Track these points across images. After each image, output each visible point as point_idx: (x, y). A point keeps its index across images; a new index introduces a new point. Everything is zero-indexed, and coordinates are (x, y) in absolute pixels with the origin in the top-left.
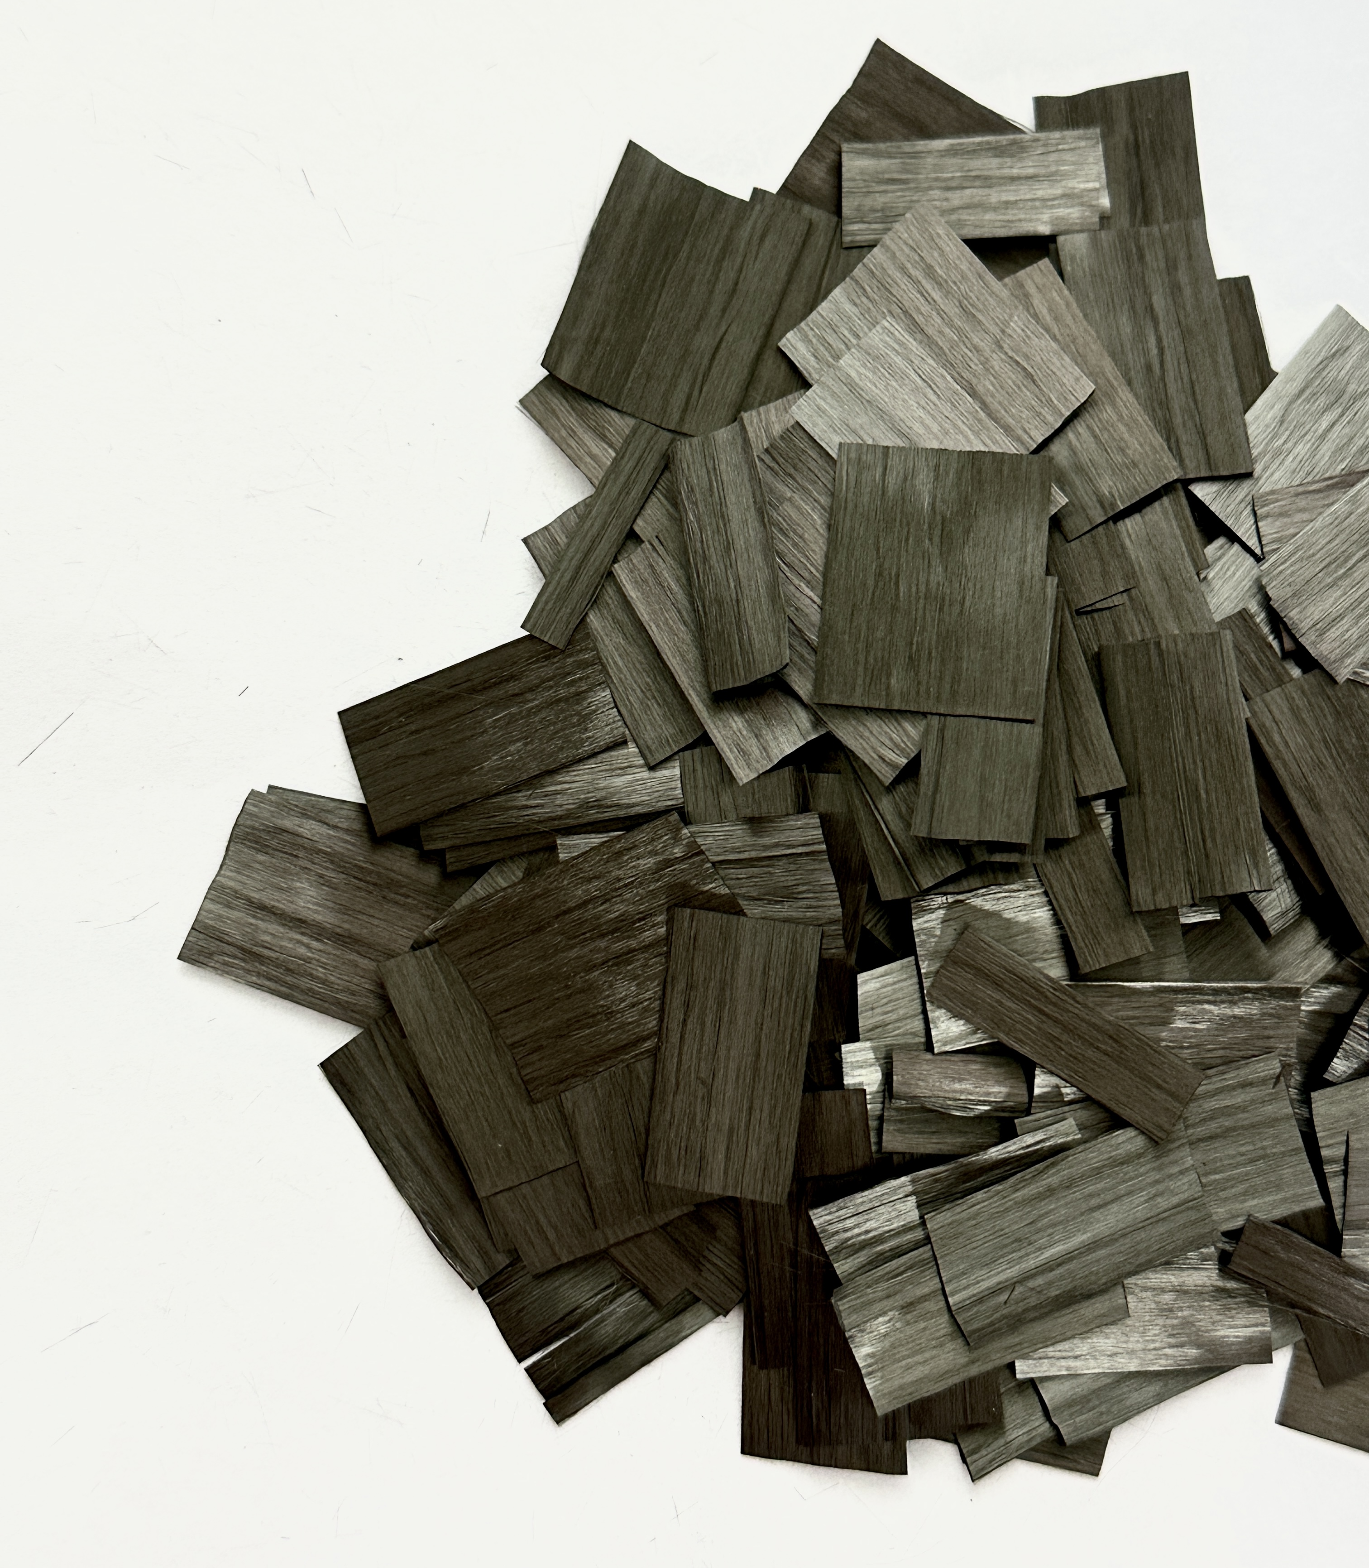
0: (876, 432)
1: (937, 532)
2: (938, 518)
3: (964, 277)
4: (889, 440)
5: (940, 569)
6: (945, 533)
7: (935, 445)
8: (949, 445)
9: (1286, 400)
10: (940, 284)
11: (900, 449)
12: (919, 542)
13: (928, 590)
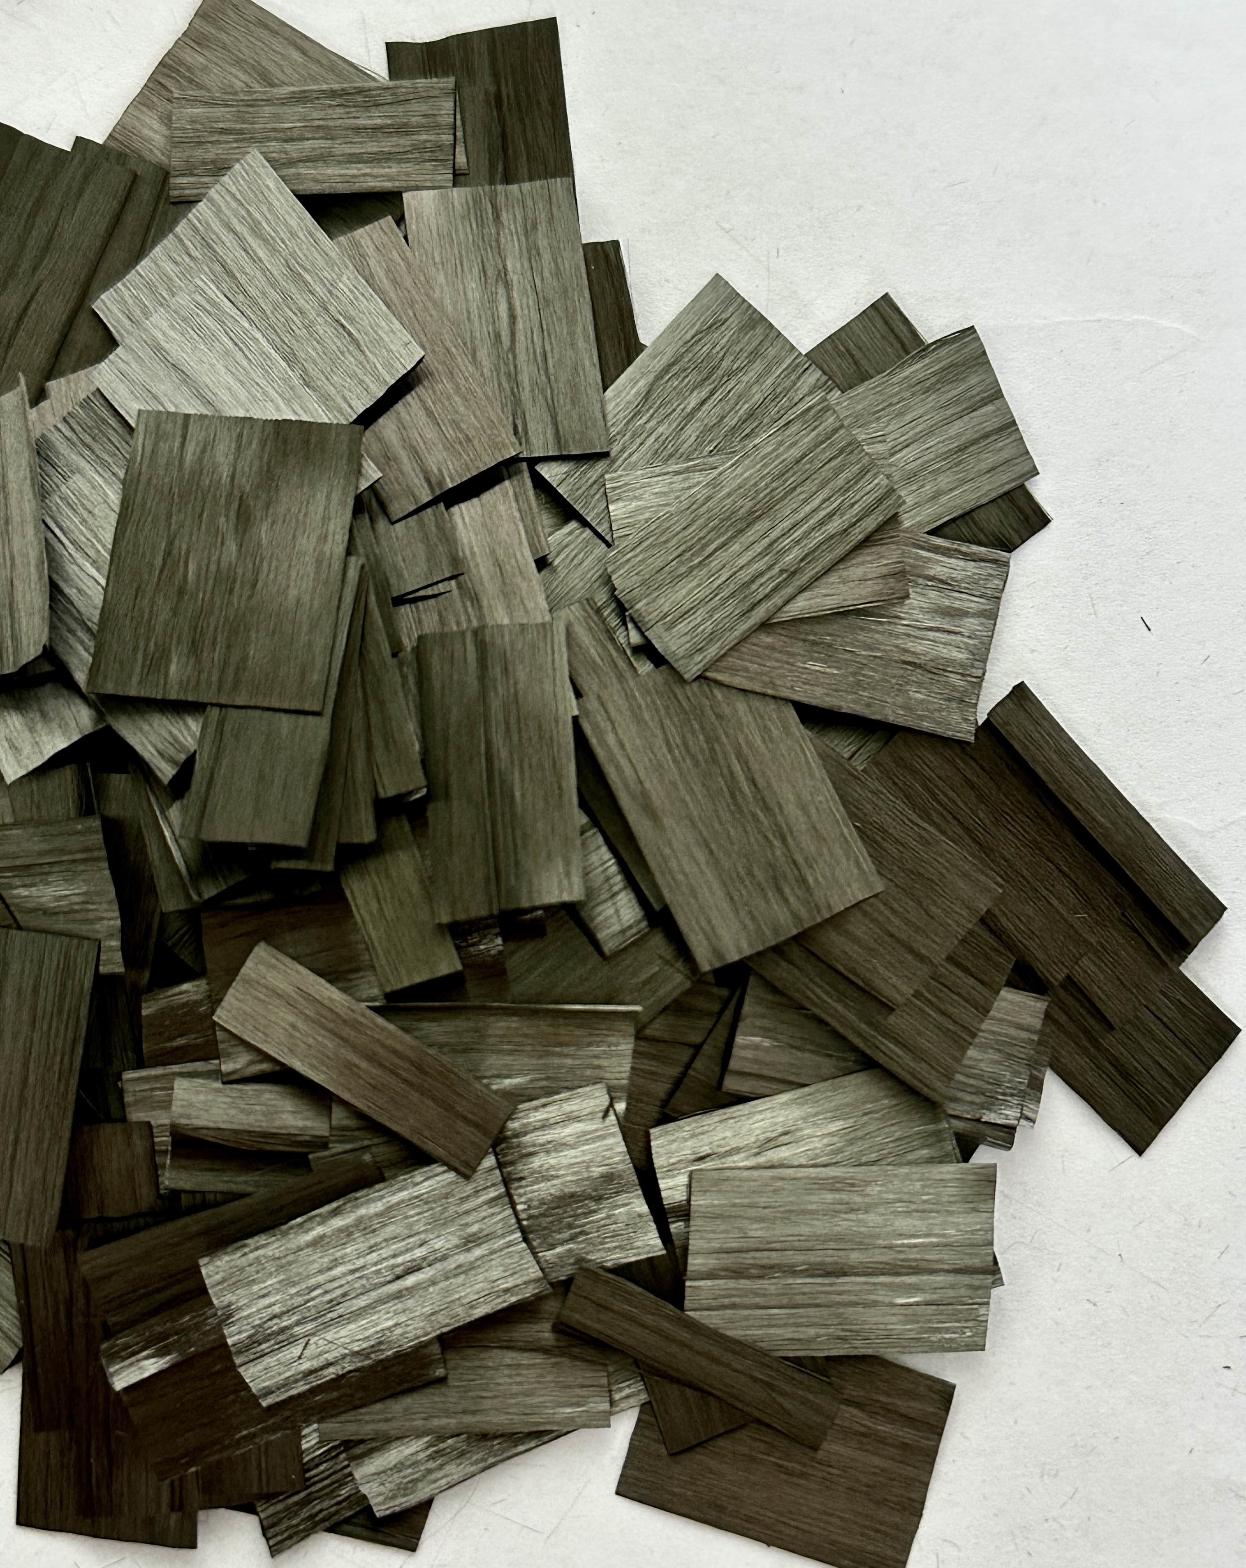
0: (179, 399)
1: (235, 506)
2: (236, 493)
3: (293, 234)
4: (192, 408)
5: (234, 548)
6: (242, 509)
7: (241, 414)
8: (257, 414)
9: (651, 377)
10: (265, 241)
11: (202, 417)
12: (213, 518)
13: (218, 570)
